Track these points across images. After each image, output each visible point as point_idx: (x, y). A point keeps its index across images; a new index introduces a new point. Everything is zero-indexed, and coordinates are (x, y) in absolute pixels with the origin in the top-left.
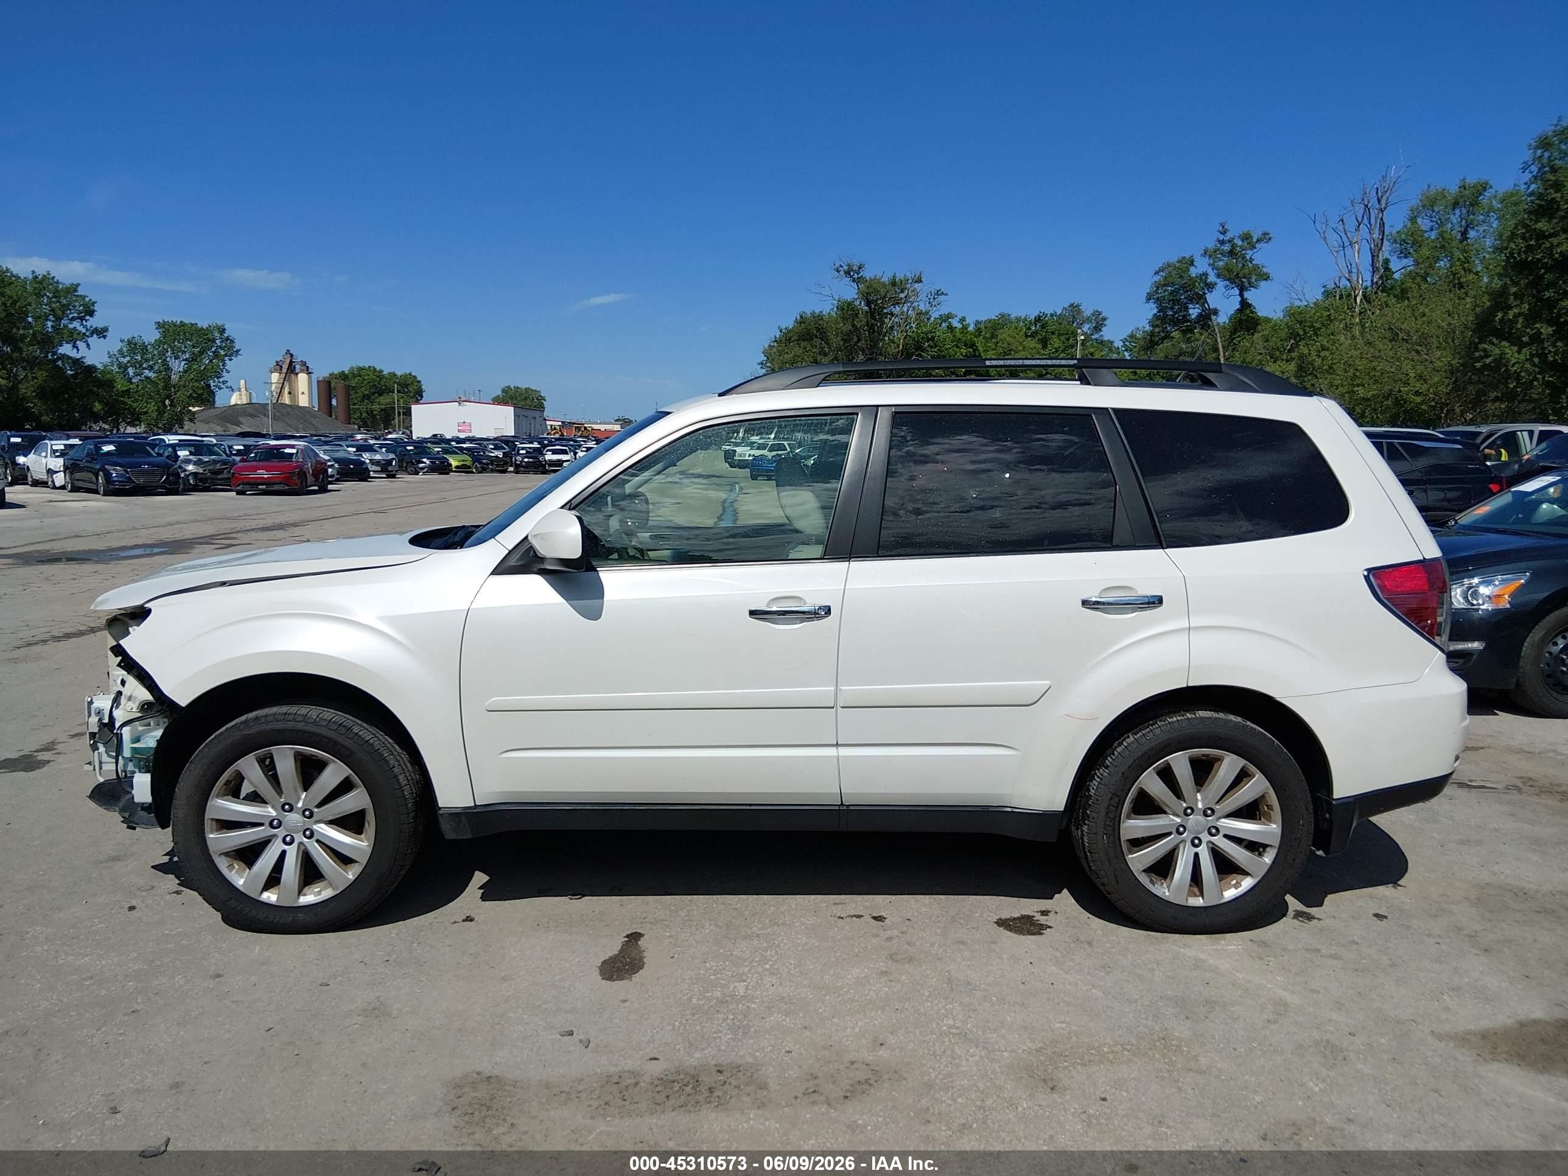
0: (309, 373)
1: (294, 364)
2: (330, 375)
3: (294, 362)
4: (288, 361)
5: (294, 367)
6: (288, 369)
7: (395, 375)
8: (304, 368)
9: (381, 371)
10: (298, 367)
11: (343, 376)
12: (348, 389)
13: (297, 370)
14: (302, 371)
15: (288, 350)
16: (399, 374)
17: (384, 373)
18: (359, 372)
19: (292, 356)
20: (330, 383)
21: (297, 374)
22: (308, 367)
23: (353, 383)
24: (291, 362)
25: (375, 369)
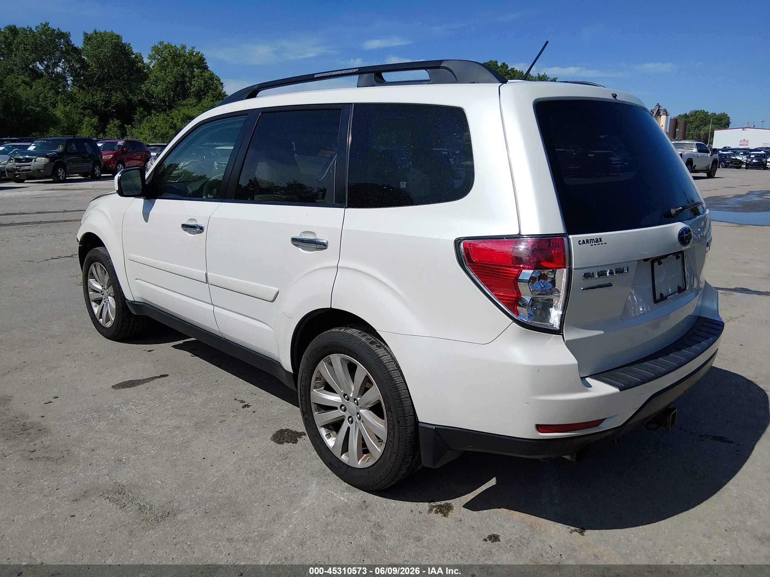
0: (667, 115)
1: (660, 111)
2: (679, 116)
3: (660, 110)
4: (657, 110)
5: (660, 112)
6: (656, 114)
7: (715, 114)
8: (665, 112)
9: (707, 113)
10: (662, 112)
11: (686, 116)
12: (686, 123)
13: (661, 114)
14: (663, 114)
15: (658, 104)
16: (717, 114)
17: (709, 113)
18: (695, 114)
19: (659, 106)
20: (677, 120)
21: (661, 116)
22: (667, 112)
23: (691, 119)
24: (659, 110)
25: (704, 111)
